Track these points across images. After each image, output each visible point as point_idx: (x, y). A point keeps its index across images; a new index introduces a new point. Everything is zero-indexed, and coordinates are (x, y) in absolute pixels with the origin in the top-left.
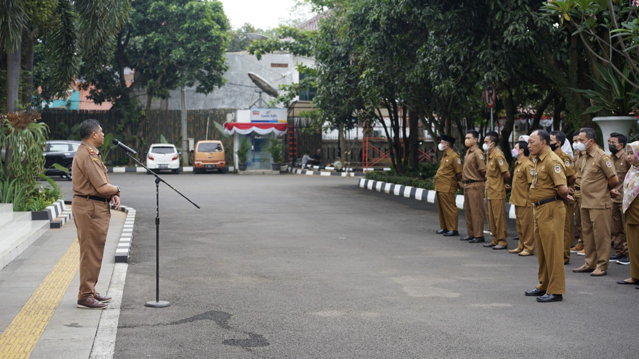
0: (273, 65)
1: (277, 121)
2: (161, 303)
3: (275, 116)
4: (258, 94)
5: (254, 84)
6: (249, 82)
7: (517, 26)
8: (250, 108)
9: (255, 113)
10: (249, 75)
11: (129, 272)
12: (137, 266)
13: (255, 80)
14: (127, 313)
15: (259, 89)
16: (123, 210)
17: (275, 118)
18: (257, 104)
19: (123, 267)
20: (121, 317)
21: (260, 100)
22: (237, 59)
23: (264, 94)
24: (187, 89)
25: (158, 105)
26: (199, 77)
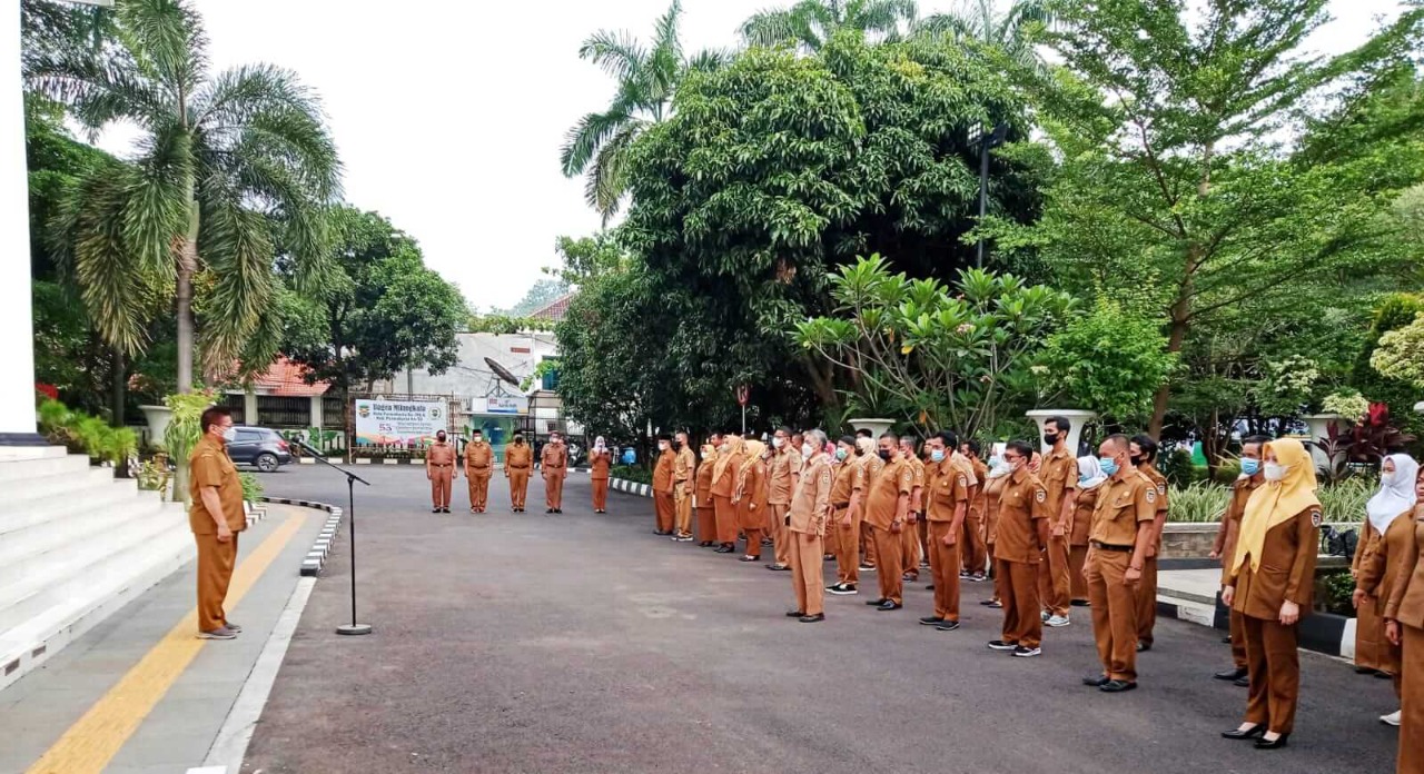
0: (513, 350)
1: (516, 412)
2: (359, 627)
3: (515, 406)
4: (496, 381)
5: (491, 370)
6: (486, 367)
7: (769, 317)
8: (487, 396)
9: (492, 401)
10: (486, 359)
11: (316, 587)
12: (328, 581)
13: (493, 366)
14: (299, 644)
15: (496, 376)
16: (328, 509)
17: (515, 409)
18: (495, 392)
19: (311, 581)
20: (290, 650)
21: (499, 387)
22: (473, 343)
23: (503, 382)
24: (415, 371)
25: (382, 389)
26: (430, 358)
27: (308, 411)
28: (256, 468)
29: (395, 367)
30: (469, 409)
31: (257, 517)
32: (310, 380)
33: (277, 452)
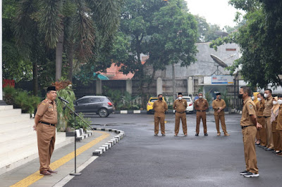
0: (227, 50)
1: (227, 83)
4: (216, 67)
5: (214, 61)
6: (211, 60)
8: (212, 75)
9: (214, 78)
13: (215, 59)
15: (217, 64)
17: (226, 81)
18: (216, 73)
21: (218, 70)
22: (205, 47)
23: (220, 67)
24: (175, 65)
25: (160, 75)
26: (181, 58)
27: (125, 87)
28: (98, 116)
29: (166, 63)
30: (203, 83)
31: (87, 135)
32: (126, 72)
33: (107, 107)
